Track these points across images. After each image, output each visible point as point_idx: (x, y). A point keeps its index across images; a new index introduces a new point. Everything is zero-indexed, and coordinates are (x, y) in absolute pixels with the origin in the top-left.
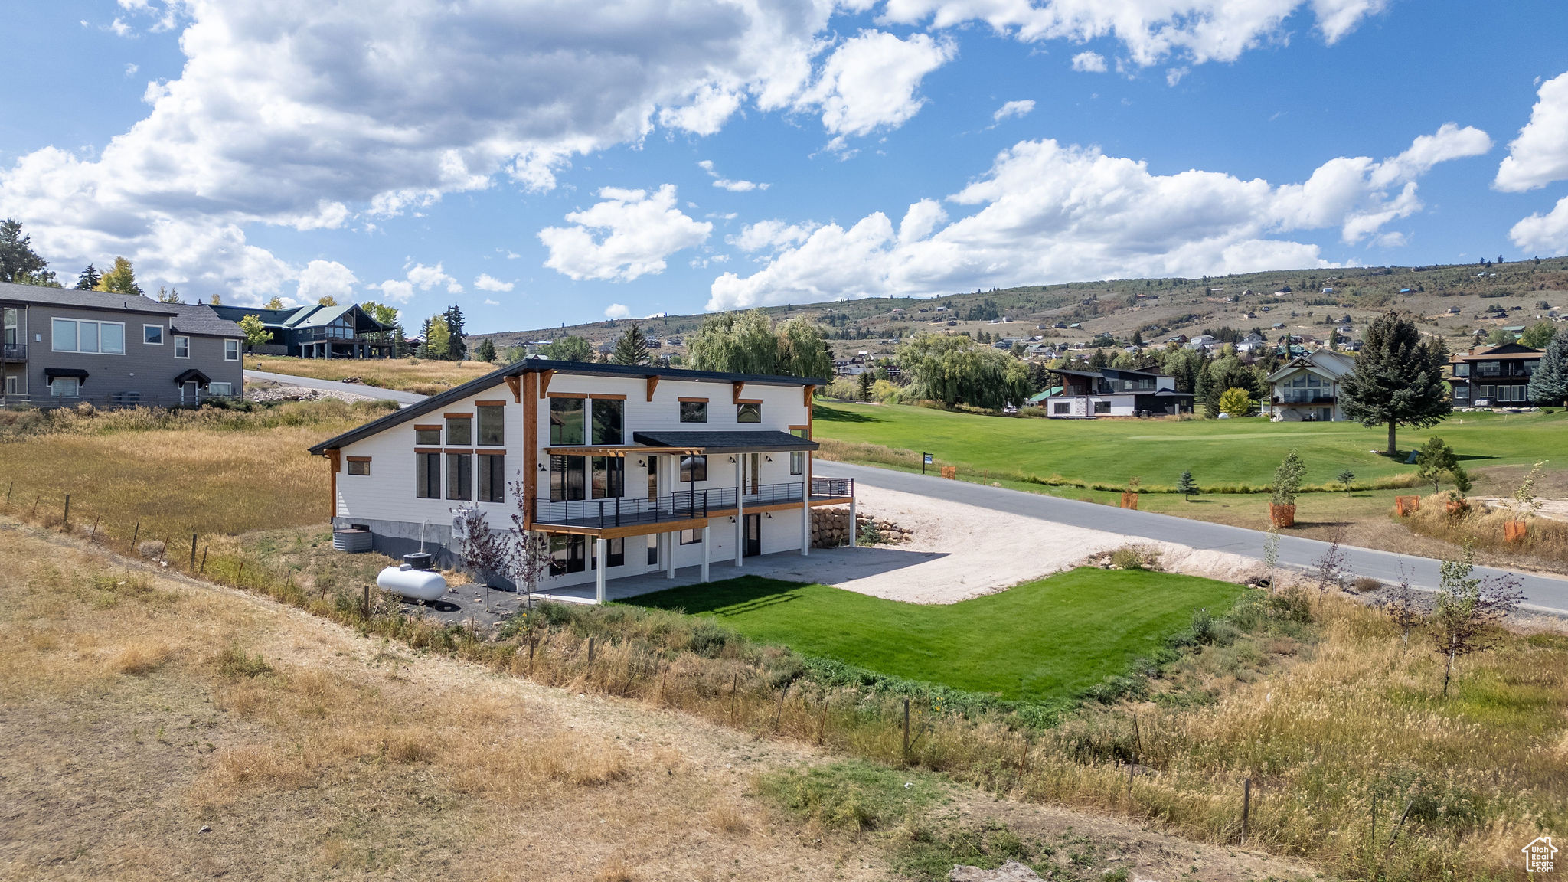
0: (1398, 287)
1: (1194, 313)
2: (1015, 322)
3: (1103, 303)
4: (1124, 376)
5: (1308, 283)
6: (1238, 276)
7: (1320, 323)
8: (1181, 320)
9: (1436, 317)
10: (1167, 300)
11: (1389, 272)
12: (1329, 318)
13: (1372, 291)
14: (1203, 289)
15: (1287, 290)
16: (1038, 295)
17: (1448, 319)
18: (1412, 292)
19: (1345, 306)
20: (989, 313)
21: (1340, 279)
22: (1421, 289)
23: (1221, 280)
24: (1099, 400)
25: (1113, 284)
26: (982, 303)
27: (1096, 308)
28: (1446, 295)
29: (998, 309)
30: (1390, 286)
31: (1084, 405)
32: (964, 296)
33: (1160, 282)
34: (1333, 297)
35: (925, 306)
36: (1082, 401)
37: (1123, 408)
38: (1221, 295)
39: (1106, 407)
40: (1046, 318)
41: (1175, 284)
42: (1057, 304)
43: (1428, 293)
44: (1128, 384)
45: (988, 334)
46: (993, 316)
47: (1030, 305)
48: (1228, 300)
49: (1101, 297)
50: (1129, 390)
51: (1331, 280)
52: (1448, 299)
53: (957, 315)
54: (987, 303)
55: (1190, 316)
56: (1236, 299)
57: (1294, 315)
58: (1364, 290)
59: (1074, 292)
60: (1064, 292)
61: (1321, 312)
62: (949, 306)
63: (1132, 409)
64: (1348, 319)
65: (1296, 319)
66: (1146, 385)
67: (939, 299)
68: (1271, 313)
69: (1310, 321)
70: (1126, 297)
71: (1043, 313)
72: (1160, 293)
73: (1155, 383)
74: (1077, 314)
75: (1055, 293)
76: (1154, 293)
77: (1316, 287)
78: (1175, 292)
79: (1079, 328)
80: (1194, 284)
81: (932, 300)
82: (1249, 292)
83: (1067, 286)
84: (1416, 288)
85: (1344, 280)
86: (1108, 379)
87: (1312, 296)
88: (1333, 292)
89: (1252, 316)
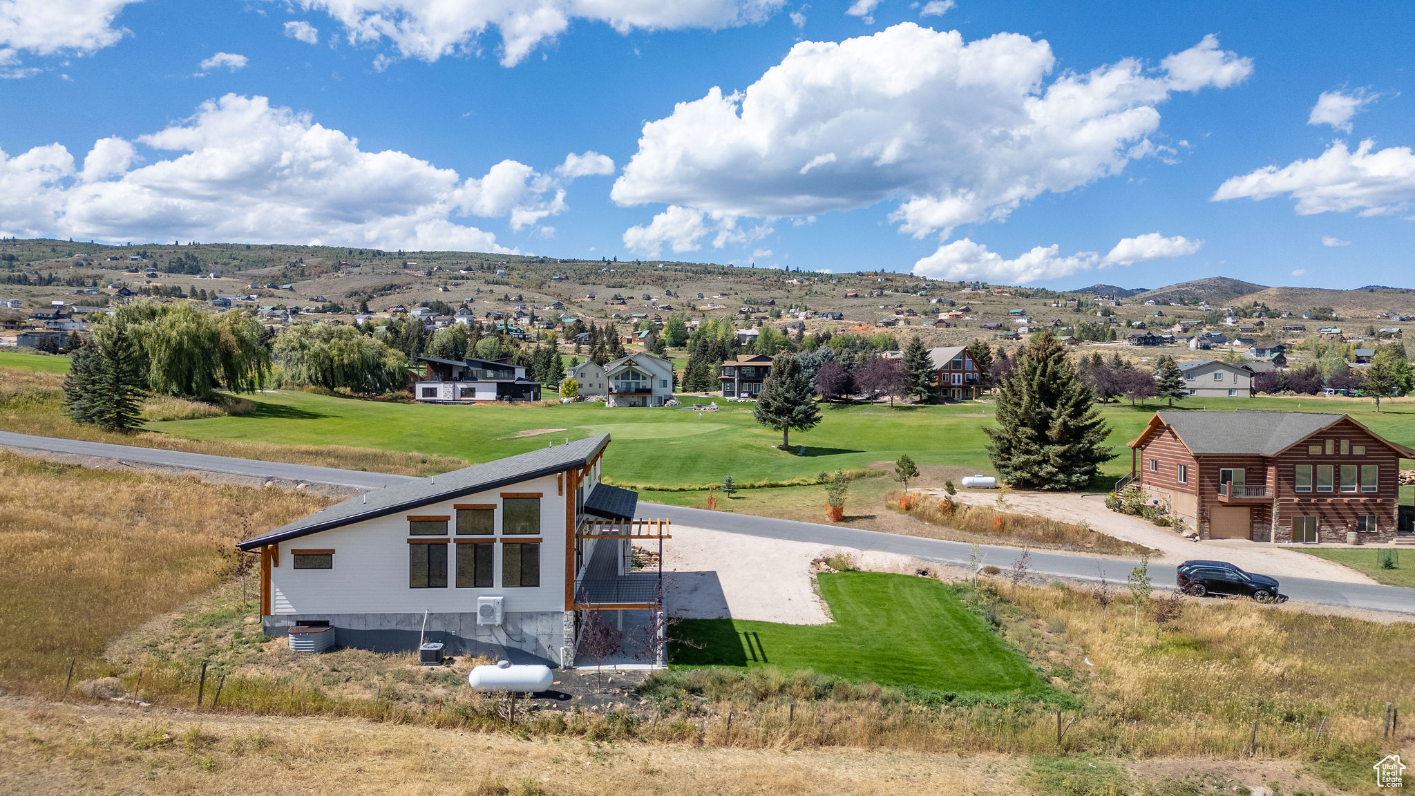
0: (551, 274)
1: (394, 283)
2: (223, 279)
3: (309, 267)
4: (486, 366)
5: (485, 265)
6: (428, 253)
7: (500, 300)
8: (384, 289)
9: (579, 300)
10: (369, 269)
11: (542, 261)
12: (506, 296)
13: (532, 275)
14: (400, 262)
15: (469, 269)
16: (242, 253)
17: (587, 302)
18: (560, 279)
19: (516, 287)
20: (191, 267)
21: (509, 263)
22: (567, 278)
23: (414, 256)
24: (465, 386)
25: (316, 251)
26: (182, 256)
27: (303, 272)
28: (584, 284)
29: (201, 264)
30: (545, 273)
31: (451, 390)
32: (161, 247)
33: (361, 252)
34: (506, 279)
35: (117, 255)
36: (449, 386)
37: (486, 394)
38: (417, 268)
39: (471, 392)
40: (253, 277)
41: (374, 255)
42: (264, 263)
43: (571, 281)
44: (490, 373)
45: (203, 291)
46: (195, 271)
47: (235, 262)
48: (422, 273)
49: (307, 261)
50: (490, 378)
51: (502, 264)
52: (586, 287)
53: (155, 265)
54: (187, 256)
55: (392, 286)
56: (429, 274)
57: (479, 291)
58: (527, 274)
59: (279, 254)
60: (268, 253)
61: (501, 290)
62: (144, 256)
63: (495, 394)
64: (521, 298)
65: (481, 295)
66: (506, 375)
67: (129, 247)
68: (459, 288)
69: (492, 297)
70: (330, 263)
71: (250, 272)
72: (362, 262)
73: (514, 373)
74: (285, 276)
75: (260, 252)
76: (356, 262)
77: (492, 269)
78: (375, 262)
79: (291, 289)
80: (390, 256)
81: (121, 248)
82: (439, 268)
83: (272, 247)
84: (564, 276)
85: (511, 265)
86: (472, 368)
87: (490, 277)
88: (505, 274)
89: (446, 290)
